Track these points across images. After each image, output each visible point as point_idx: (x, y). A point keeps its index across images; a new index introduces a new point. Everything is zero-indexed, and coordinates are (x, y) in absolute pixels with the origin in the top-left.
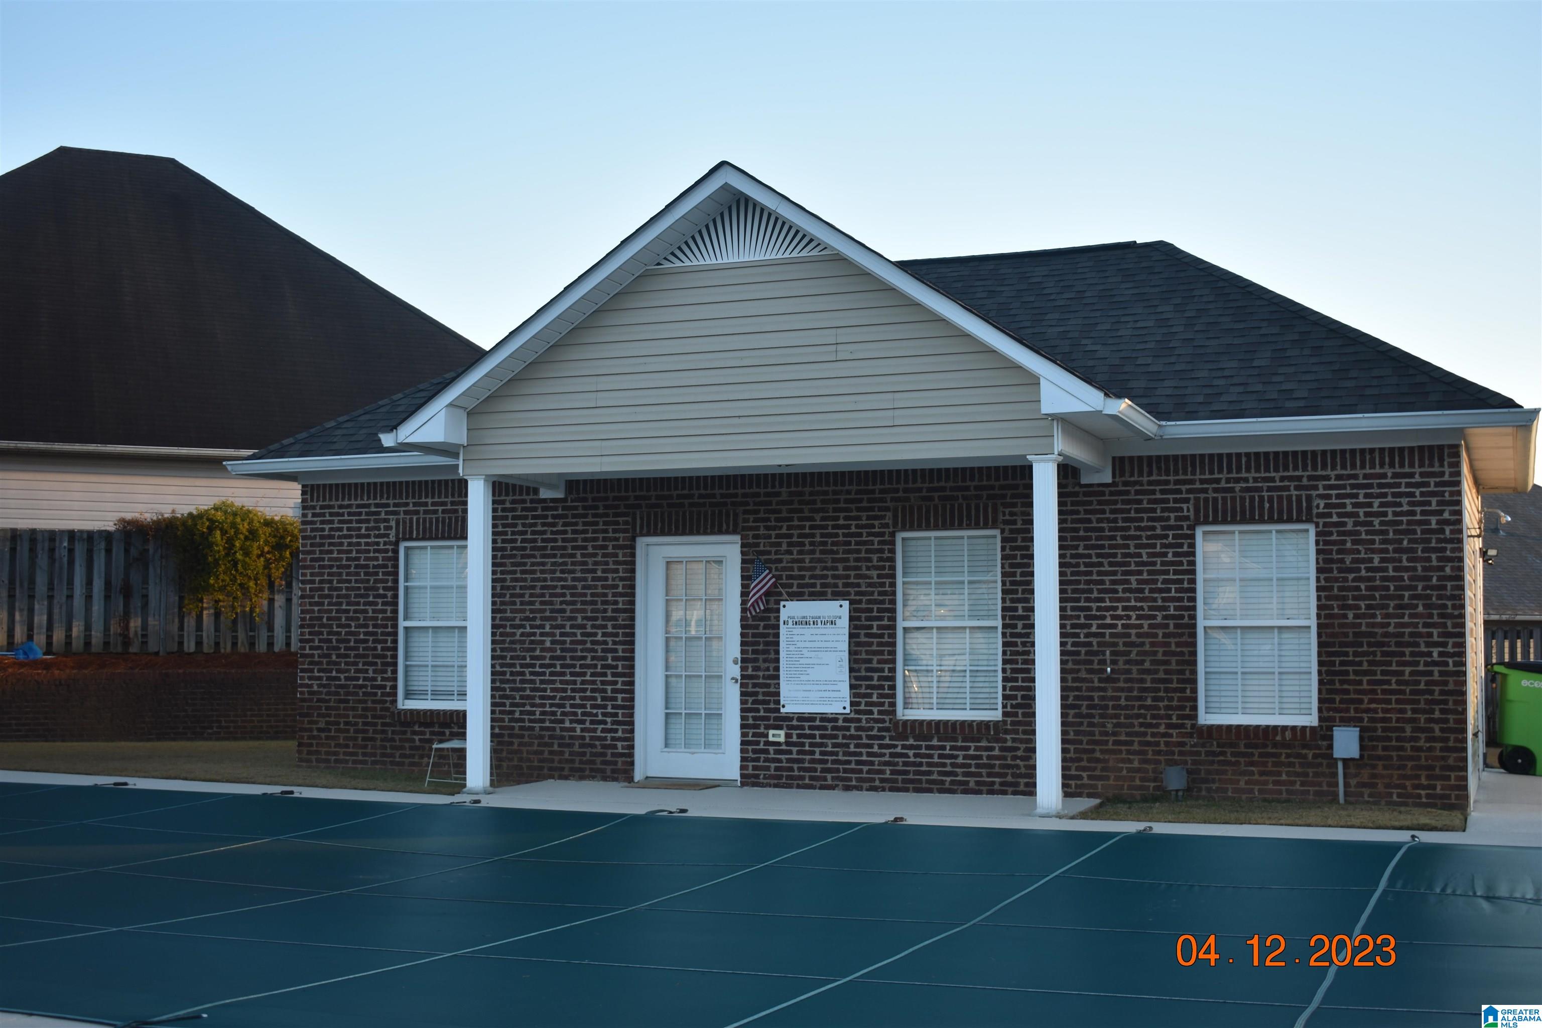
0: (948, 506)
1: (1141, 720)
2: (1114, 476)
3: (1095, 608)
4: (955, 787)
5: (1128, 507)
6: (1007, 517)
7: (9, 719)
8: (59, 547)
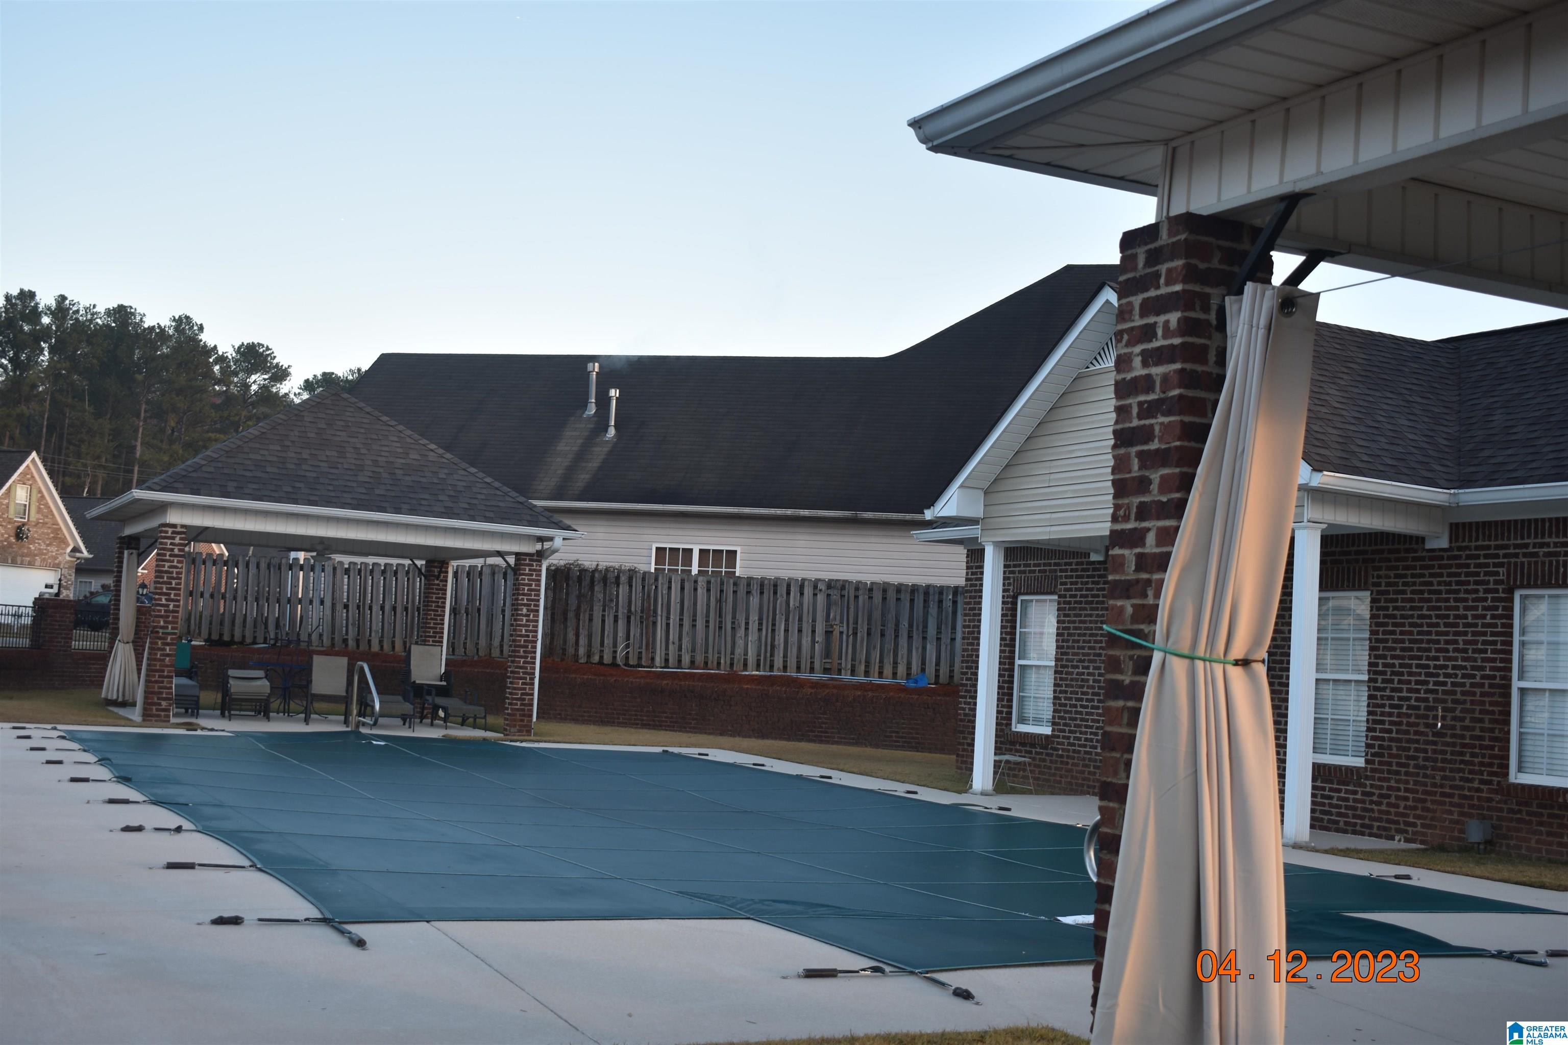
0: (1335, 569)
1: (1461, 775)
2: (1451, 542)
3: (1432, 666)
4: (1330, 826)
5: (1460, 571)
6: (1375, 580)
7: (891, 732)
8: (946, 599)
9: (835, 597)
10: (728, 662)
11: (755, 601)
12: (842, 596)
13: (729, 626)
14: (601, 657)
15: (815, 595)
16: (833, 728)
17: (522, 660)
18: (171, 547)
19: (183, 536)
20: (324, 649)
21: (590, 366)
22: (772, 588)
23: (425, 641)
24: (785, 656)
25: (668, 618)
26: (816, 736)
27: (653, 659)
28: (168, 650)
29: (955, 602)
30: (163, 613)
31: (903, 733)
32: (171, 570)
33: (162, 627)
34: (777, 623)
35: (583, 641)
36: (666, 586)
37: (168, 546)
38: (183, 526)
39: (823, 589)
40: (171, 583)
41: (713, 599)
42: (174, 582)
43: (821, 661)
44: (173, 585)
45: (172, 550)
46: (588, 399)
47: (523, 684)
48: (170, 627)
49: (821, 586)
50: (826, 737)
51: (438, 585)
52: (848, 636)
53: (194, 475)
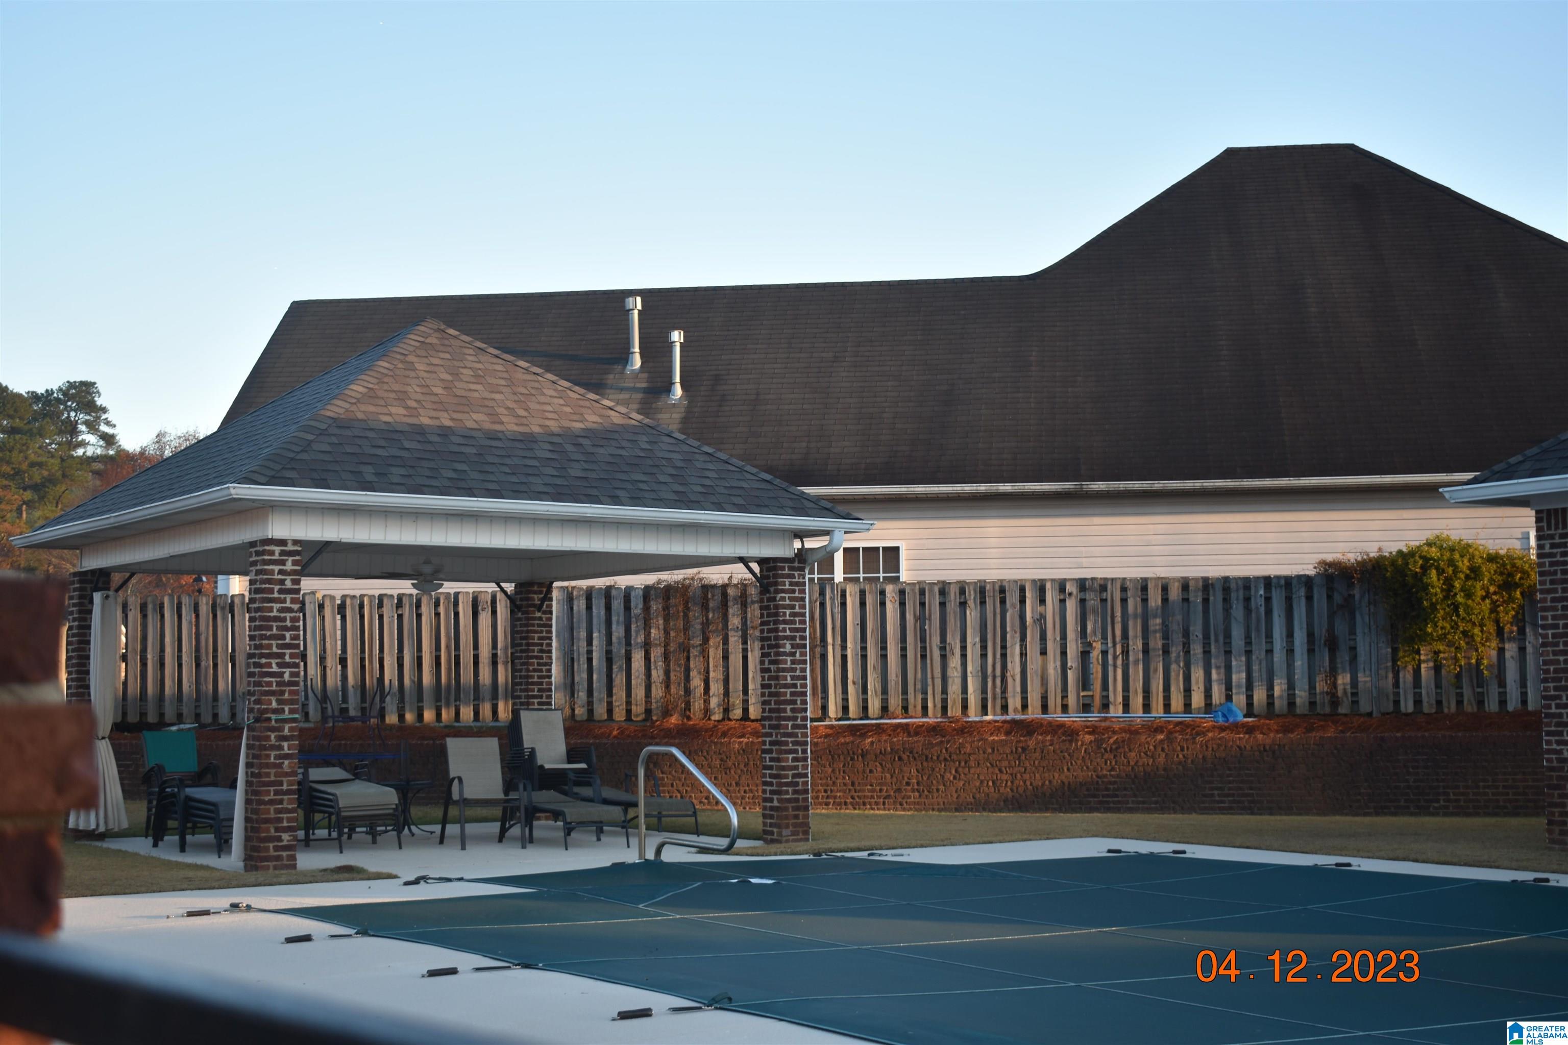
7: (1212, 789)
8: (1255, 597)
9: (1093, 600)
10: (939, 705)
11: (972, 615)
12: (1104, 601)
13: (937, 653)
14: (746, 710)
15: (1063, 601)
16: (1125, 789)
17: (790, 724)
18: (280, 577)
19: (298, 558)
20: (311, 725)
21: (630, 302)
22: (997, 594)
23: (528, 704)
24: (1024, 691)
25: (844, 647)
26: (1101, 802)
27: (824, 708)
28: (286, 748)
29: (1268, 599)
30: (274, 688)
31: (1230, 789)
32: (283, 615)
33: (275, 711)
34: (1008, 645)
35: (716, 688)
36: (838, 601)
37: (276, 577)
38: (296, 542)
39: (1075, 592)
40: (283, 637)
41: (909, 617)
42: (288, 635)
43: (1078, 694)
44: (288, 641)
45: (282, 582)
46: (629, 349)
47: (794, 760)
48: (287, 709)
49: (1070, 587)
50: (1114, 803)
51: (540, 619)
52: (1115, 658)
53: (304, 456)
